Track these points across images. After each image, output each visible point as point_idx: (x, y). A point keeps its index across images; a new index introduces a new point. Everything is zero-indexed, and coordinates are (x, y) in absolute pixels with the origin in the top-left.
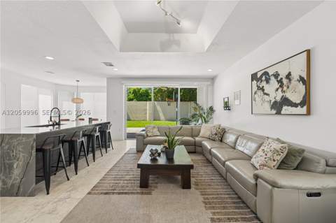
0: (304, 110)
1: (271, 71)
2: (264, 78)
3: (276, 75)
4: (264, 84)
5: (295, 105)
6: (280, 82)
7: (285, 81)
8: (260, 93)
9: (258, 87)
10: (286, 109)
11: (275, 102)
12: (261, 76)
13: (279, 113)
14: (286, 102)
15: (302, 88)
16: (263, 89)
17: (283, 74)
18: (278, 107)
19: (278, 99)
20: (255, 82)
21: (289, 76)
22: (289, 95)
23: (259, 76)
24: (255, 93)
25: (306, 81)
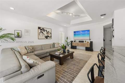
1: (45, 29)
2: (43, 30)
3: (46, 31)
4: (43, 31)
5: (50, 37)
6: (47, 32)
8: (42, 33)
9: (41, 32)
10: (48, 38)
11: (46, 36)
12: (42, 29)
13: (47, 38)
14: (48, 36)
16: (43, 32)
17: (48, 31)
18: (47, 37)
19: (47, 36)
20: (39, 30)
21: (49, 32)
22: (49, 35)
24: (40, 33)
25: (51, 33)
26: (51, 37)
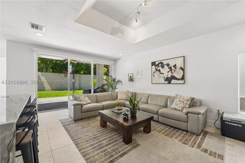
0: (183, 82)
1: (165, 62)
2: (160, 65)
3: (168, 65)
4: (160, 68)
5: (179, 79)
6: (170, 68)
7: (173, 68)
9: (156, 70)
10: (173, 81)
11: (168, 78)
12: (159, 64)
13: (169, 83)
14: (173, 78)
15: (181, 72)
16: (159, 71)
17: (172, 65)
18: (169, 80)
19: (169, 76)
20: (154, 66)
21: (175, 66)
23: (157, 63)
24: (154, 72)
26: (183, 78)
